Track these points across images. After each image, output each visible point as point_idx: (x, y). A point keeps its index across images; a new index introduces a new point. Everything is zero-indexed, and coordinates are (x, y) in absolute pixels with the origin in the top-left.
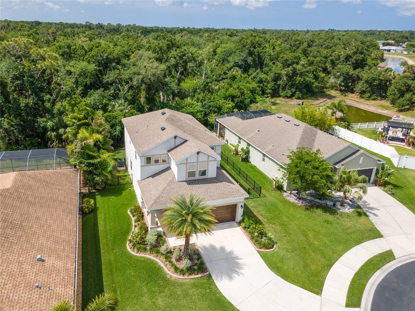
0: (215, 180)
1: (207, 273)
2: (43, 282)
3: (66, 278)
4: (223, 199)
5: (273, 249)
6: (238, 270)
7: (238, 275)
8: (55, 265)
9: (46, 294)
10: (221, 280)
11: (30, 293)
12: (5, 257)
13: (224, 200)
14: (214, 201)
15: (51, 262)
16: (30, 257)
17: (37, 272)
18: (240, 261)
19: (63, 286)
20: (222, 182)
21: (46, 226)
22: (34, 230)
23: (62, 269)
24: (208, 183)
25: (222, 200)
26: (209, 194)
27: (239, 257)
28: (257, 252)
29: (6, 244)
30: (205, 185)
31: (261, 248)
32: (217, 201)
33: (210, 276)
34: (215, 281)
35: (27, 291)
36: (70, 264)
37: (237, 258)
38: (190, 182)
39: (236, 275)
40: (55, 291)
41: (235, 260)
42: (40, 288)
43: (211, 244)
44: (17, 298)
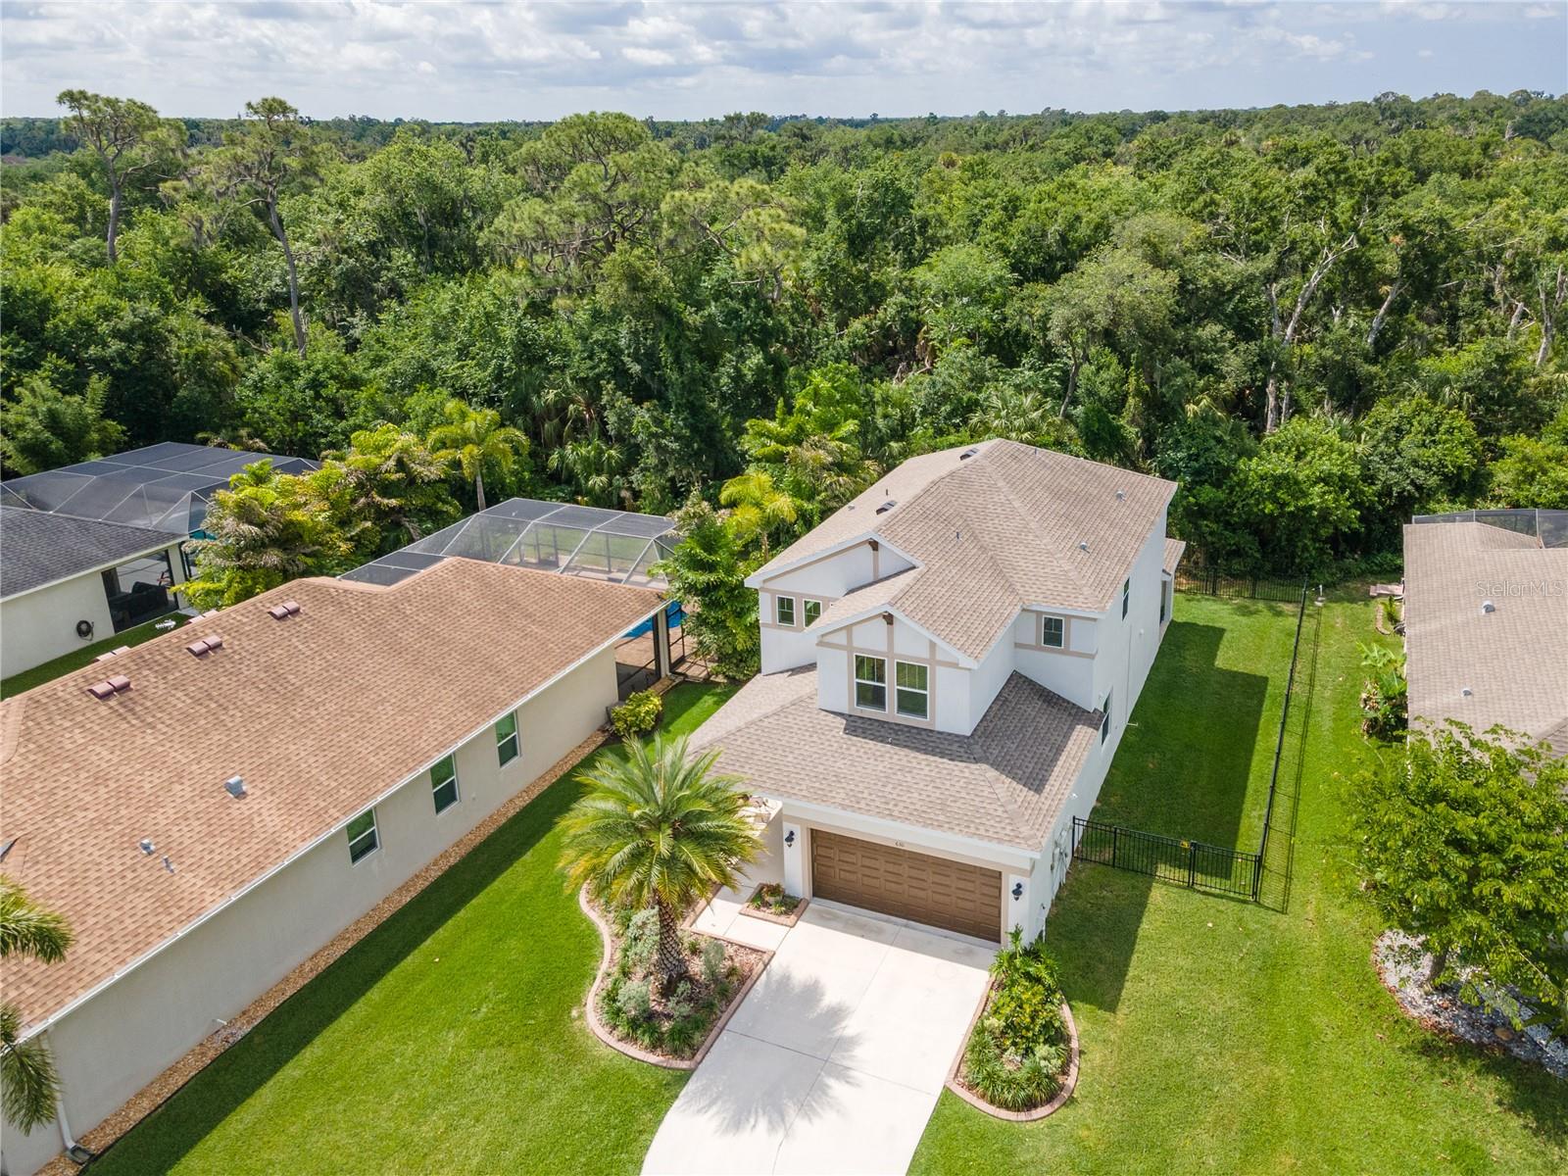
0: (955, 747)
1: (685, 1065)
2: (174, 845)
3: (245, 861)
4: (926, 825)
5: (1022, 1116)
6: (791, 1111)
7: (772, 1127)
8: (257, 819)
9: (145, 874)
10: (699, 1111)
11: (114, 852)
12: (160, 749)
13: (929, 831)
14: (888, 822)
15: (257, 807)
16: (219, 773)
17: (189, 815)
18: (836, 1087)
19: (209, 878)
20: (976, 761)
21: (358, 716)
22: (314, 713)
23: (263, 836)
24: (918, 750)
25: (918, 829)
26: (889, 788)
27: (852, 1073)
28: (938, 1091)
29: (203, 722)
30: (903, 752)
31: (971, 1087)
32: (897, 824)
33: (684, 1077)
34: (677, 1103)
35: (108, 847)
36: (300, 832)
37: (842, 1074)
38: (856, 727)
39: (763, 1124)
40: (176, 878)
41: (829, 1074)
42: (150, 854)
43: (817, 982)
44: (66, 848)
